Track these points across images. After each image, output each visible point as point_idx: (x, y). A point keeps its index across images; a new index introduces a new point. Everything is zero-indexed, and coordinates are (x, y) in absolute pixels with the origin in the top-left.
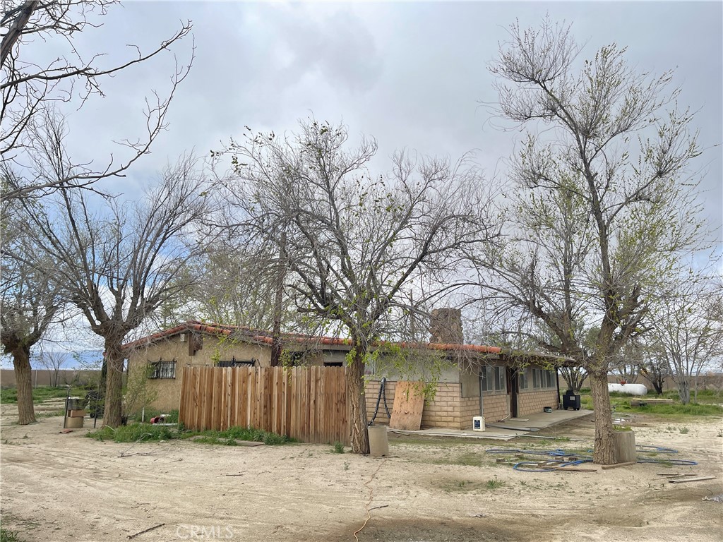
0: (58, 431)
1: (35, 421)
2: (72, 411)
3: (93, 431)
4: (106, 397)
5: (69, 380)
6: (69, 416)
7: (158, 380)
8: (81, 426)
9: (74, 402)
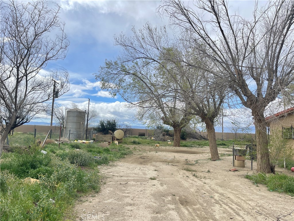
0: (228, 169)
1: (219, 159)
2: (237, 156)
3: (250, 173)
4: (257, 150)
5: (242, 137)
6: (236, 159)
7: (291, 140)
8: (243, 166)
9: (238, 151)
